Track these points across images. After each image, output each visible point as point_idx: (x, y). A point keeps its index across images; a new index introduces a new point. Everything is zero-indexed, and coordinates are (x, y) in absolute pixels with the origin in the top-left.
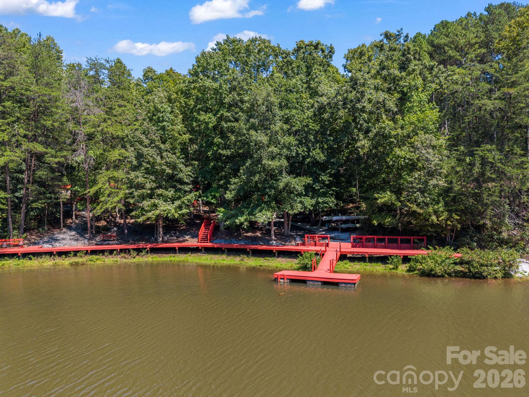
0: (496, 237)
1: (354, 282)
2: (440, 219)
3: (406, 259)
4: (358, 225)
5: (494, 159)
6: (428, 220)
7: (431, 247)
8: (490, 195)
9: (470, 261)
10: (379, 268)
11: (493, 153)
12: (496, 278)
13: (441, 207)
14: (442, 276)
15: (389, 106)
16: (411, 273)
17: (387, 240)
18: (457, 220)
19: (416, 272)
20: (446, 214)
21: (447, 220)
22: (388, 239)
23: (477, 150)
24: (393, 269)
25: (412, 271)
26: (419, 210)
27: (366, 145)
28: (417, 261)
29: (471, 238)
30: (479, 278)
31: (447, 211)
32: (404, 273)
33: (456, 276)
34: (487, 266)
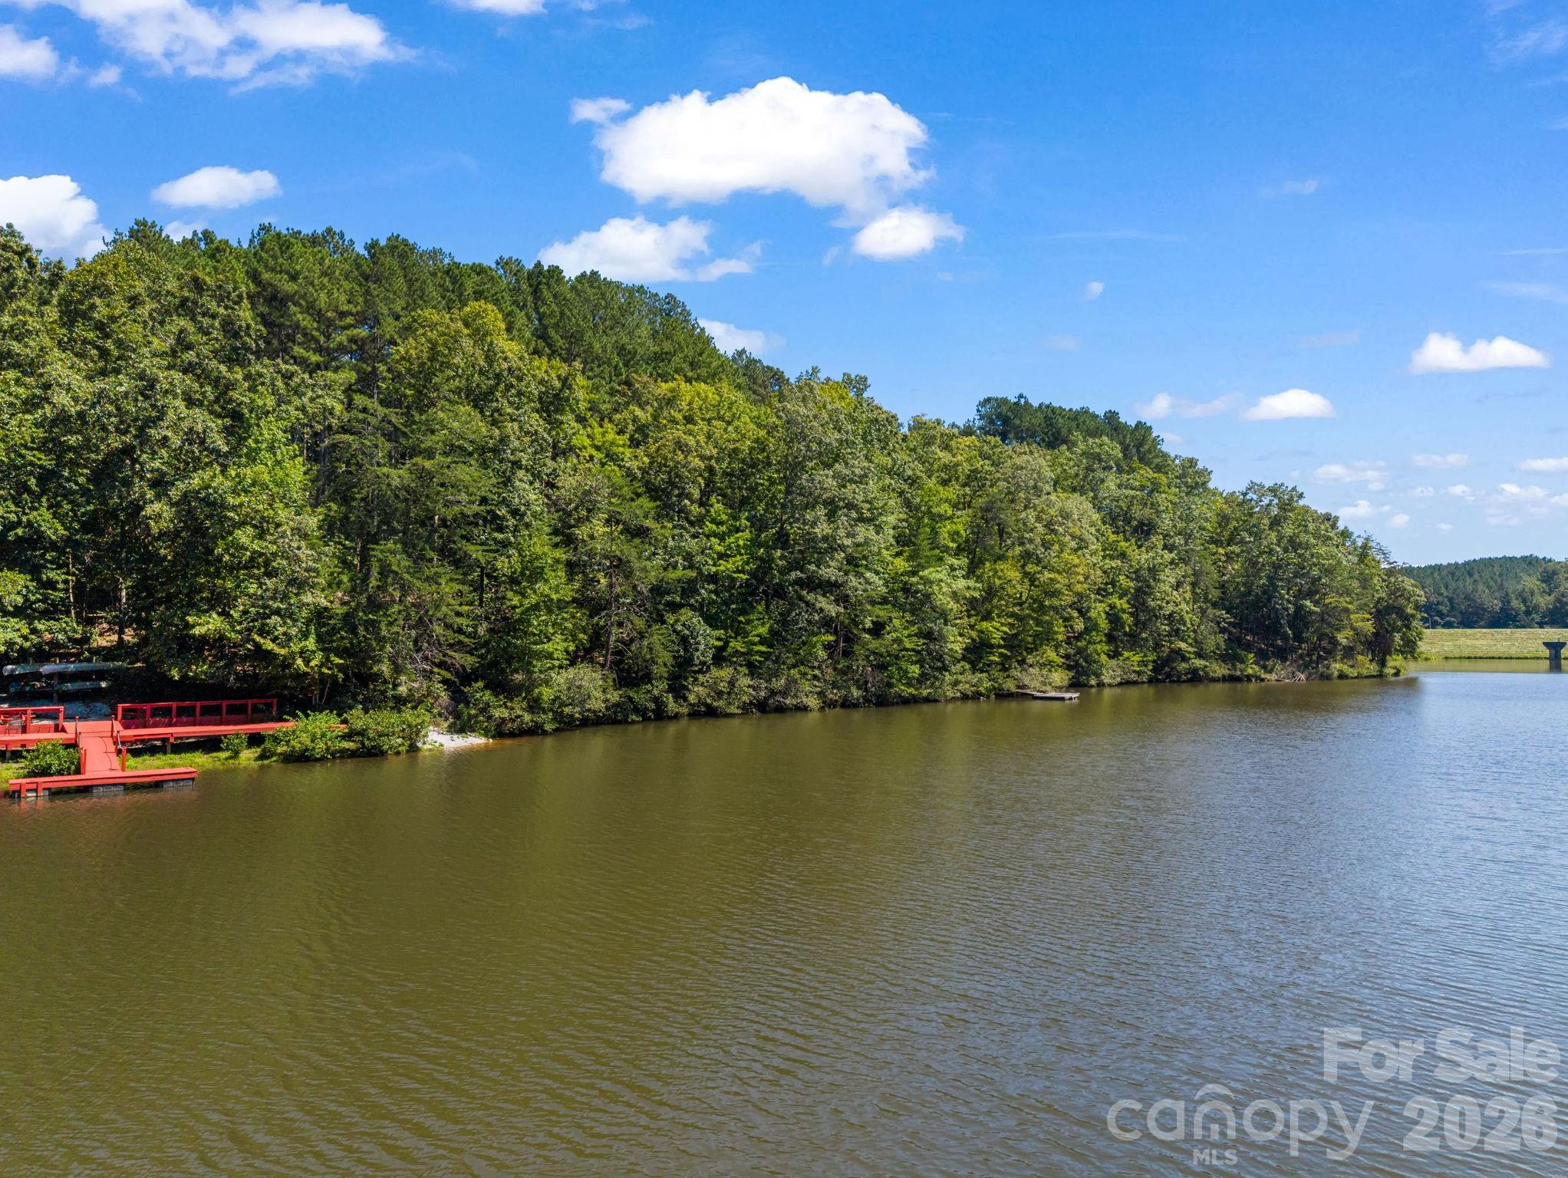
0: (390, 693)
1: (193, 776)
2: (312, 664)
3: (255, 740)
4: (104, 685)
5: (399, 566)
6: (289, 666)
7: (300, 713)
8: (390, 624)
9: (364, 730)
10: (200, 761)
11: (398, 557)
12: (398, 753)
13: (311, 643)
14: (323, 759)
15: (213, 442)
16: (266, 762)
17: (198, 710)
18: (337, 665)
19: (274, 759)
20: (319, 655)
21: (322, 665)
22: (202, 707)
23: (373, 550)
24: (231, 758)
25: (268, 758)
26: (277, 650)
27: (165, 515)
28: (276, 740)
29: (354, 697)
30: (376, 755)
31: (321, 650)
32: (252, 762)
33: (341, 757)
34: (388, 735)
